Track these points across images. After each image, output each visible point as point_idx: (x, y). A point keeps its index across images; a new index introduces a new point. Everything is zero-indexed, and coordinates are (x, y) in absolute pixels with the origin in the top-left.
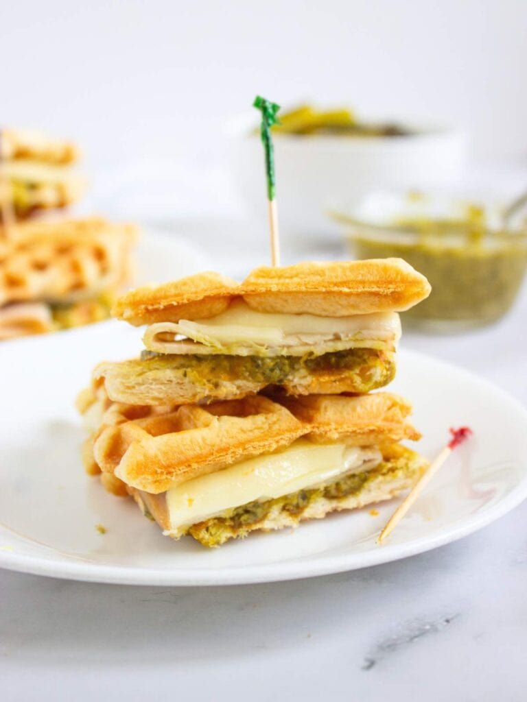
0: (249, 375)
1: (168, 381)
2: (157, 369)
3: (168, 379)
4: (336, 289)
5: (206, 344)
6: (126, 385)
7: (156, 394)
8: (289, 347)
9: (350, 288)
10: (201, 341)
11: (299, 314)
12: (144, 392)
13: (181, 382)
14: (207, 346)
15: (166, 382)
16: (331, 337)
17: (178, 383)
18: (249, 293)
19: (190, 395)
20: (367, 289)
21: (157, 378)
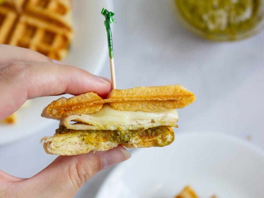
0: (113, 139)
1: (75, 143)
2: (70, 137)
3: (75, 142)
4: (155, 99)
5: (95, 125)
6: (56, 146)
7: (70, 149)
8: (132, 125)
9: (161, 99)
10: (92, 124)
11: (136, 111)
12: (64, 149)
13: (81, 143)
14: (96, 126)
15: (75, 144)
16: (151, 121)
17: (80, 144)
18: (114, 101)
19: (86, 149)
20: (168, 99)
21: (70, 142)
